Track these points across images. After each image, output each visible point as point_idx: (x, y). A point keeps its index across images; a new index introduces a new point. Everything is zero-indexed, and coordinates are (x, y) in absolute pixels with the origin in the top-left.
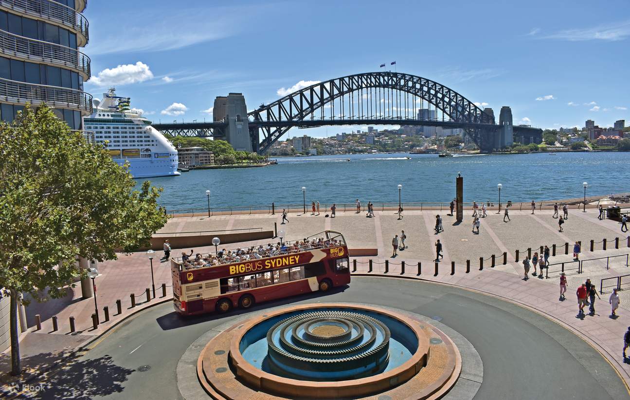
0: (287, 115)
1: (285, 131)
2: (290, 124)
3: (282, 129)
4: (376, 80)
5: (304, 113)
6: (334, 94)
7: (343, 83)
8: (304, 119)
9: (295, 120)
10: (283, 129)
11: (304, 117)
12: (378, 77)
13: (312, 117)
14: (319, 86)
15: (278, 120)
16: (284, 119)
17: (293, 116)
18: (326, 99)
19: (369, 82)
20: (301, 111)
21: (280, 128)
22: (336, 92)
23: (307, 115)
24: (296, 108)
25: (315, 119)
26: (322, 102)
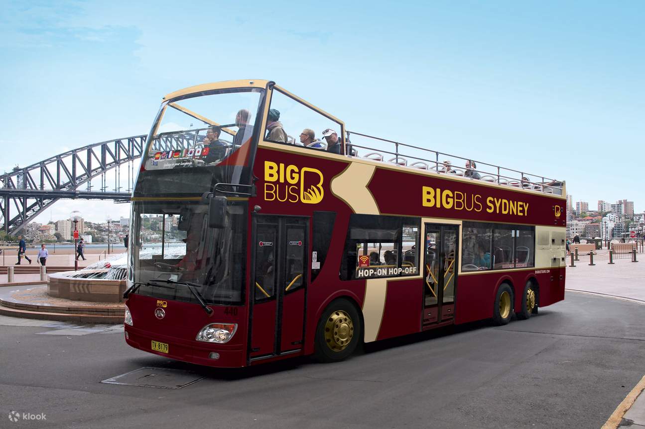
0: (53, 183)
1: (49, 204)
2: (55, 195)
3: (44, 201)
4: (177, 144)
5: (78, 182)
6: (121, 158)
7: (133, 145)
8: (77, 189)
9: (64, 190)
10: (46, 201)
11: (76, 186)
12: (181, 140)
13: (89, 187)
14: (101, 146)
15: (39, 189)
16: (48, 187)
17: (61, 184)
18: (110, 164)
19: (169, 146)
20: (73, 178)
21: (41, 201)
22: (123, 155)
23: (81, 183)
24: (66, 173)
25: (93, 190)
26: (104, 166)
